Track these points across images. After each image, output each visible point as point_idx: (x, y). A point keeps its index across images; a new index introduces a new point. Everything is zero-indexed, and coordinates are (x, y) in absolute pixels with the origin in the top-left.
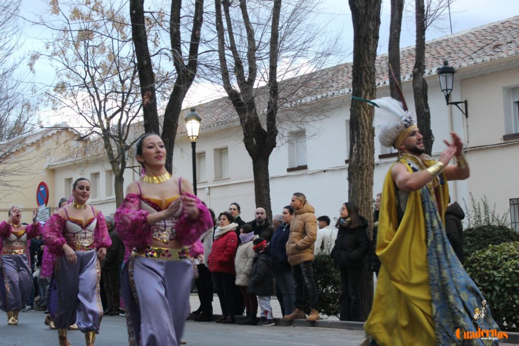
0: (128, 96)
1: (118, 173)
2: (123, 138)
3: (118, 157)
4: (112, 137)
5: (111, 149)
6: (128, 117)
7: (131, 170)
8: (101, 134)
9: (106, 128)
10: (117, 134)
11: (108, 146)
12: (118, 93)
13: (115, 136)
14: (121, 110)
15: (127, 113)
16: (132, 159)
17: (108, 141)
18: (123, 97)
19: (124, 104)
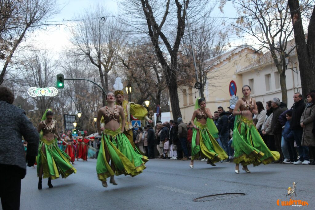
0: (284, 21)
1: (282, 72)
2: (284, 49)
3: (281, 62)
4: (276, 49)
5: (276, 57)
6: (286, 35)
7: (291, 70)
8: (268, 48)
9: (271, 43)
10: (279, 47)
11: (273, 55)
12: (279, 19)
13: (278, 48)
14: (281, 31)
15: (285, 32)
16: (291, 63)
17: (274, 52)
18: (281, 22)
19: (282, 26)
